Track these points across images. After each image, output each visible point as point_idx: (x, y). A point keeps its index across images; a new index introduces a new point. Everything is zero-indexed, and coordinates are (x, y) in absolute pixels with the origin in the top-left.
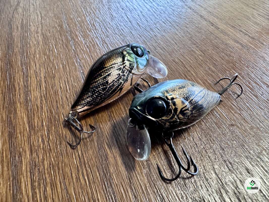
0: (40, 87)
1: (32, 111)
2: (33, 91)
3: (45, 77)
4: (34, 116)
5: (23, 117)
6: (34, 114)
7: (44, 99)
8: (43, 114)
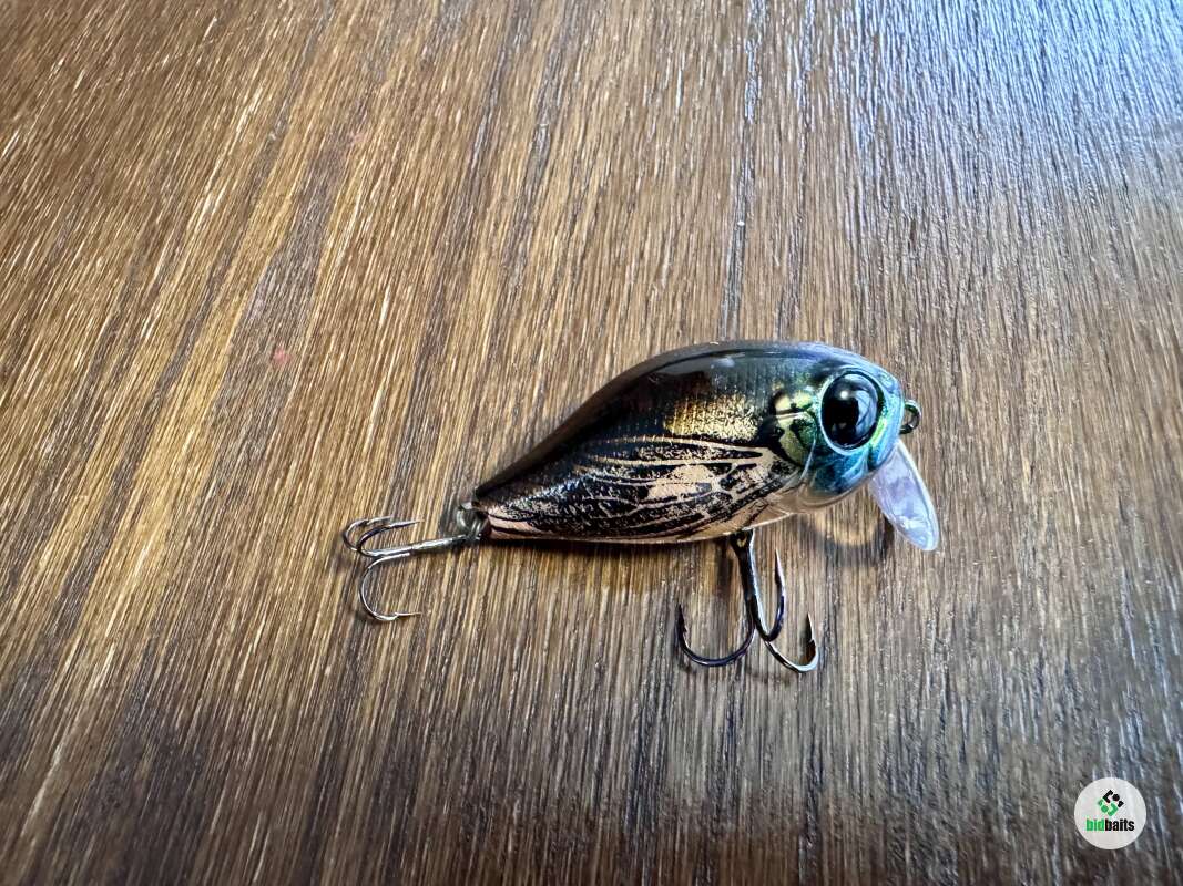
0: (574, 222)
1: (518, 298)
2: (546, 227)
3: (602, 193)
4: (518, 317)
5: (484, 305)
6: (519, 310)
7: (569, 271)
8: (550, 324)
